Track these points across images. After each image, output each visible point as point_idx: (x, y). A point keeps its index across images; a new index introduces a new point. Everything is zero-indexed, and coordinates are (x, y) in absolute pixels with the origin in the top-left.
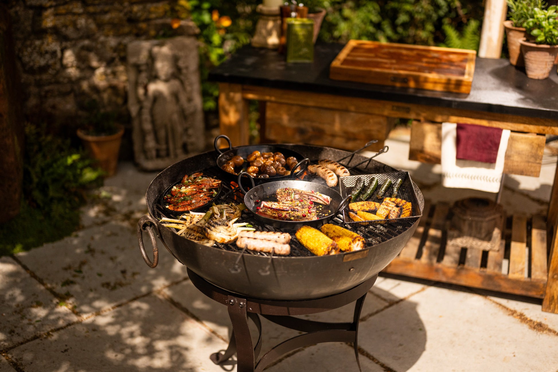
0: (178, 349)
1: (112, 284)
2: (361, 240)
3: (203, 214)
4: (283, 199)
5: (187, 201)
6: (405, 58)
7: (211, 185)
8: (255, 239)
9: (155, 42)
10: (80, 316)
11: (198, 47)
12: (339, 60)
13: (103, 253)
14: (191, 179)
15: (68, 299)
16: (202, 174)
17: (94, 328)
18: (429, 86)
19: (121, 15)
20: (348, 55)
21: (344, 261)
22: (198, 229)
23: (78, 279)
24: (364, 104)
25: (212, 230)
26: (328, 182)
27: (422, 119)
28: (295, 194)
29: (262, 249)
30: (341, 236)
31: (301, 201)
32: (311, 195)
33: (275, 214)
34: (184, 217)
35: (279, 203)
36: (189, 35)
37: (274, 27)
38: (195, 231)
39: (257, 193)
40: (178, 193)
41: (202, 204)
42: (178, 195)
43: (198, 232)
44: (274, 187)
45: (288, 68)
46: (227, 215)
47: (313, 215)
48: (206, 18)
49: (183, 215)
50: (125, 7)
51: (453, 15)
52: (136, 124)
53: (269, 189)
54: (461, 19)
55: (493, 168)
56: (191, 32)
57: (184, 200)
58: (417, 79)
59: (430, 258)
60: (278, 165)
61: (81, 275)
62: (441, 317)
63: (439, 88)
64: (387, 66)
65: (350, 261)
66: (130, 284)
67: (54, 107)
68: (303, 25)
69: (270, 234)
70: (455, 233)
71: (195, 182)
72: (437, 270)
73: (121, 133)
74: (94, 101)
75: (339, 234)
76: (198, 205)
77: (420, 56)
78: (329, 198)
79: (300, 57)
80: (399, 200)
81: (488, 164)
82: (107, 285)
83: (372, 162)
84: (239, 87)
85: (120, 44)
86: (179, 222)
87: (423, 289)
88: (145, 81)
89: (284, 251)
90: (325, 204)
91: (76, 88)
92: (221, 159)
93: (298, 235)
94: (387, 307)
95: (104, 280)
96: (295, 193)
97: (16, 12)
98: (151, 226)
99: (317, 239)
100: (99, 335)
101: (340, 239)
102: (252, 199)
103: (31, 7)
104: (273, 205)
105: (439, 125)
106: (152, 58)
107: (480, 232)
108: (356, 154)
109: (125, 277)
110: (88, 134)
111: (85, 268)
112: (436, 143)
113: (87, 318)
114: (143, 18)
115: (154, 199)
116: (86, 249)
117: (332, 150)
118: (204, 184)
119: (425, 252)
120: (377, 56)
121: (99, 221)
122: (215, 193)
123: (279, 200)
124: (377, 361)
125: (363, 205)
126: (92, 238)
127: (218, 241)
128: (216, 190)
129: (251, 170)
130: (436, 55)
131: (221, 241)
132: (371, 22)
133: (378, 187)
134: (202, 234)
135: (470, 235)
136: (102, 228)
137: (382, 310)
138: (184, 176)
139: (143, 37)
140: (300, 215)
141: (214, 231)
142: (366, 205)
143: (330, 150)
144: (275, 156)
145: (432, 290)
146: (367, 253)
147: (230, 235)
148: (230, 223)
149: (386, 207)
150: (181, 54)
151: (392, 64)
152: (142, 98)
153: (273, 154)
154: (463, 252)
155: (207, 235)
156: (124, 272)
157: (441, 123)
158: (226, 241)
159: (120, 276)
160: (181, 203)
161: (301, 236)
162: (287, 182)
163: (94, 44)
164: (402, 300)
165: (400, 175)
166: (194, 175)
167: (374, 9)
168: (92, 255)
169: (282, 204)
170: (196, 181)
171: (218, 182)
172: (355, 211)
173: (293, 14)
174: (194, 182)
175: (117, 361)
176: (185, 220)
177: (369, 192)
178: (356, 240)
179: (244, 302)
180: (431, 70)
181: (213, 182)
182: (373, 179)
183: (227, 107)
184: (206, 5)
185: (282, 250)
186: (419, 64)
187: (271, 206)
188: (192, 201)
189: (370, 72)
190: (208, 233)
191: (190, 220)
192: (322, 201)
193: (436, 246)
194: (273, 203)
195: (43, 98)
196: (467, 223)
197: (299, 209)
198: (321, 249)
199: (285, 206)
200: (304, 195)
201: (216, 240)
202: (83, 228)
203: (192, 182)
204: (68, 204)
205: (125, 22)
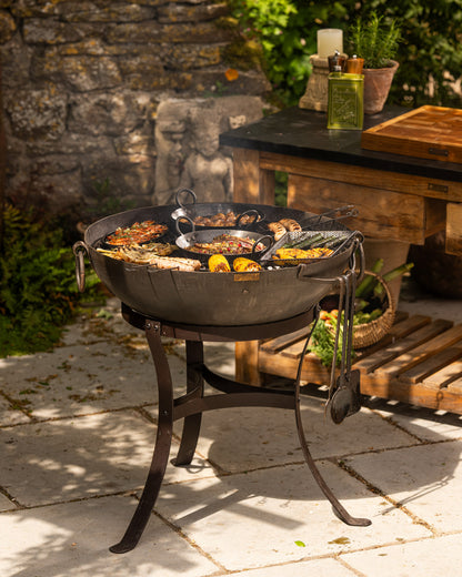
1: (82, 397)
2: (257, 267)
7: (157, 230)
13: (80, 370)
15: (24, 405)
21: (235, 280)
23: (41, 390)
36: (255, 93)
39: (196, 237)
40: (121, 232)
41: (139, 242)
42: (120, 234)
50: (162, 49)
56: (259, 88)
58: (458, 152)
61: (46, 387)
67: (50, 189)
79: (344, 122)
82: (76, 397)
84: (257, 153)
85: (151, 101)
91: (83, 162)
95: (73, 393)
97: (10, 50)
103: (31, 44)
114: (188, 65)
116: (60, 365)
125: (290, 251)
126: (72, 356)
136: (88, 348)
146: (257, 276)
156: (100, 388)
159: (94, 391)
168: (66, 371)
171: (164, 229)
173: (337, 67)
179: (158, 325)
182: (318, 235)
188: (130, 239)
195: (35, 173)
202: (64, 345)
203: (140, 227)
204: (47, 315)
205: (162, 71)
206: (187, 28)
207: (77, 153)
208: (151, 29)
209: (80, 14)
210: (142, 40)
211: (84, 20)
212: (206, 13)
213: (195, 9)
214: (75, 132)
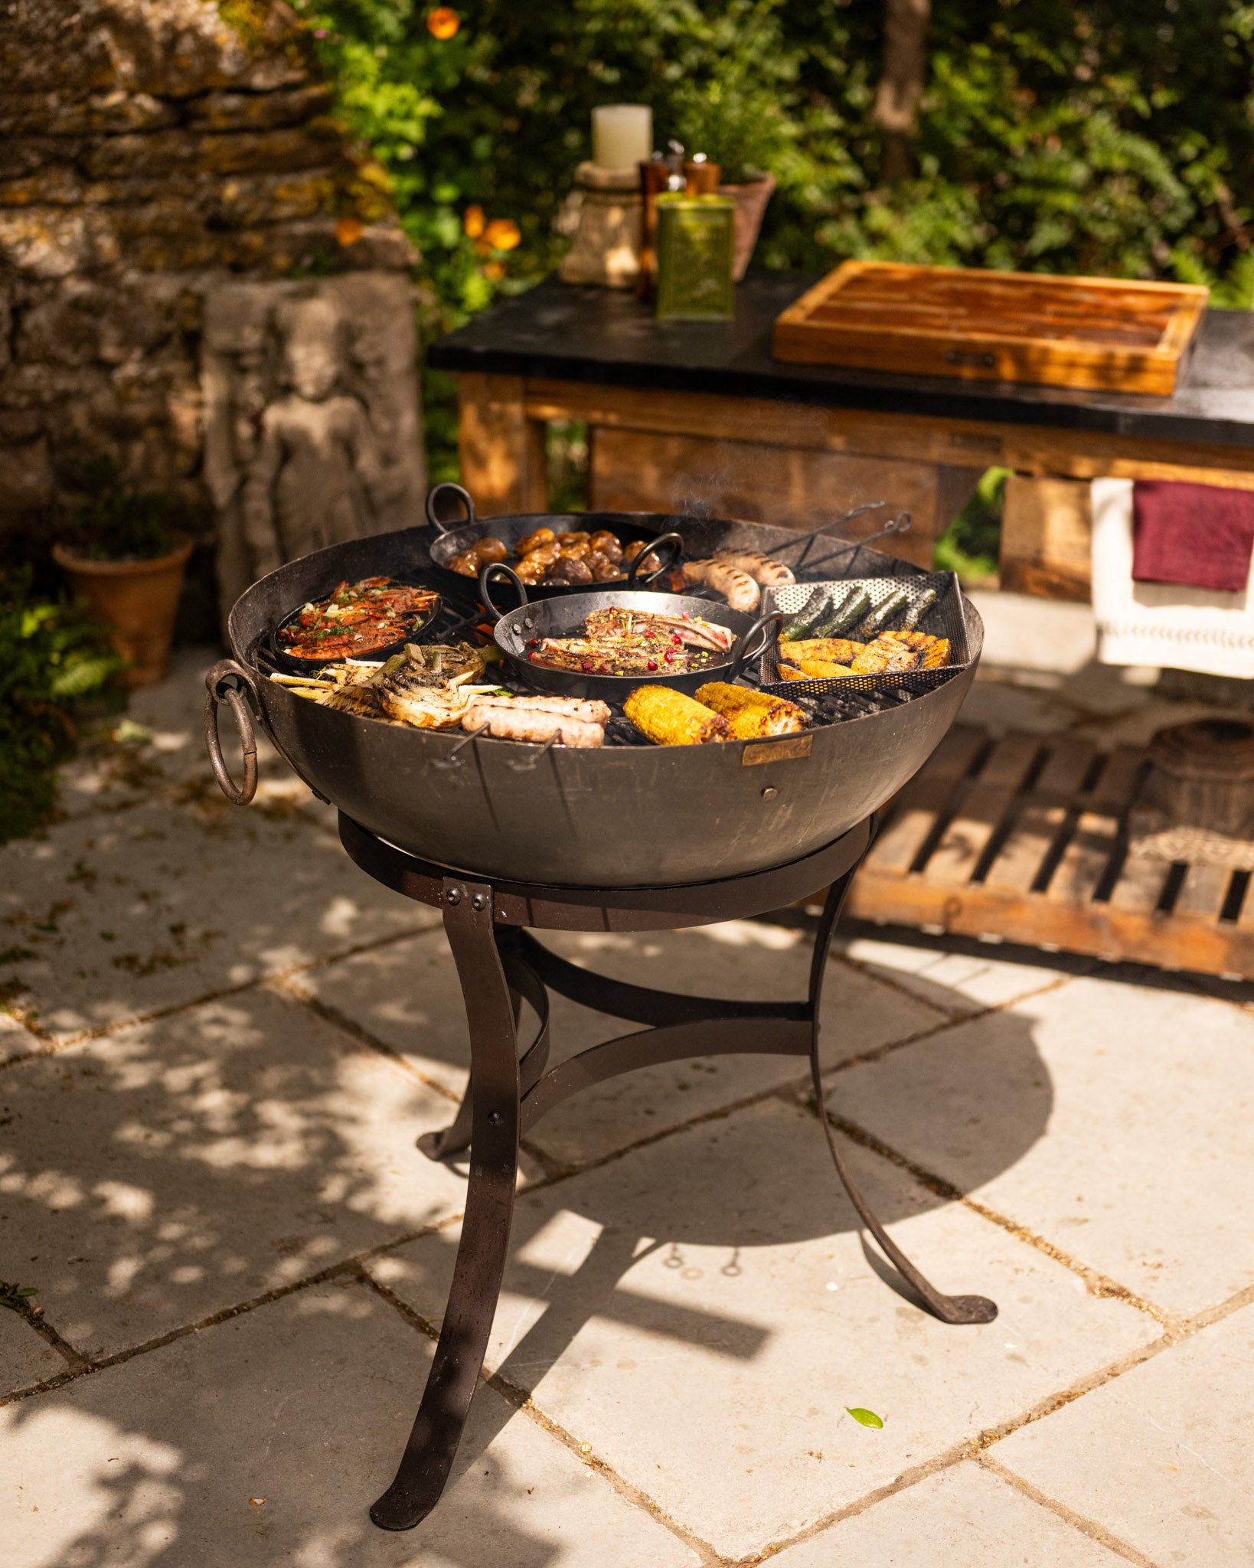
0: (327, 1122)
1: (144, 960)
2: (794, 714)
3: (380, 665)
4: (602, 634)
5: (341, 635)
6: (995, 304)
7: (409, 603)
8: (510, 708)
9: (288, 286)
10: (48, 1038)
11: (416, 304)
12: (803, 308)
13: (119, 881)
14: (356, 591)
15: (15, 996)
16: (388, 580)
17: (89, 1068)
18: (1054, 374)
19: (191, 207)
20: (833, 297)
21: (746, 762)
22: (364, 695)
23: (44, 948)
24: (873, 427)
25: (400, 696)
26: (733, 599)
27: (1036, 469)
28: (637, 623)
29: (528, 734)
30: (741, 706)
31: (648, 637)
32: (679, 627)
33: (575, 664)
34: (331, 672)
35: (589, 642)
36: (391, 269)
37: (625, 223)
38: (355, 699)
39: (533, 620)
40: (318, 619)
41: (382, 644)
42: (318, 624)
43: (363, 703)
44: (580, 608)
45: (658, 334)
46: (445, 665)
47: (678, 666)
48: (447, 229)
49: (328, 668)
50: (200, 186)
51: (1210, 227)
52: (227, 528)
53: (565, 610)
54: (1234, 238)
55: (1241, 606)
56: (396, 259)
57: (334, 633)
58: (1020, 355)
59: (1076, 887)
60: (600, 561)
61: (56, 937)
62: (1101, 1053)
63: (1081, 380)
64: (937, 322)
65: (761, 765)
66: (195, 960)
68: (703, 212)
69: (553, 702)
70: (1153, 818)
71: (366, 596)
72: (1095, 923)
73: (181, 554)
74: (106, 458)
75: (737, 702)
76: (368, 647)
77: (1039, 299)
78: (728, 632)
79: (695, 303)
80: (919, 636)
81: (1223, 596)
82: (130, 961)
83: (863, 554)
84: (517, 383)
85: (185, 292)
86: (317, 685)
87: (1057, 984)
88: (257, 400)
89: (587, 739)
90: (718, 650)
91: (52, 423)
92: (443, 546)
93: (630, 707)
94: (943, 1027)
95: (119, 948)
96: (635, 621)
98: (239, 690)
99: (675, 710)
100: (102, 1085)
101: (740, 712)
102: (517, 634)
104: (572, 646)
105: (1083, 485)
106: (277, 335)
107: (1223, 816)
108: (819, 536)
109: (180, 943)
110: (85, 556)
111: (68, 919)
112: (1076, 538)
113: (68, 1044)
114: (254, 216)
115: (252, 638)
116: (71, 871)
117: (755, 527)
118: (391, 599)
119: (1063, 874)
120: (913, 300)
121: (112, 801)
122: (420, 622)
123: (591, 635)
124: (899, 1160)
125: (819, 648)
126: (91, 845)
127: (417, 723)
128: (423, 615)
129: (523, 569)
130: (1088, 298)
131: (424, 722)
132: (954, 247)
133: (867, 608)
134: (373, 708)
135: (1196, 823)
136: (119, 820)
137: (929, 1034)
138: (338, 584)
139: (253, 275)
140: (642, 665)
141: (406, 698)
142: (828, 647)
143: (749, 527)
144: (593, 541)
145: (1085, 989)
146: (807, 744)
147: (448, 709)
148: (452, 683)
149: (881, 652)
150: (366, 320)
151: (953, 317)
152: (248, 451)
153: (589, 537)
154: (1177, 874)
155: (387, 706)
156: (177, 930)
157: (1088, 480)
158: (437, 723)
159: (166, 940)
160: (323, 640)
161: (636, 710)
162: (617, 597)
163: (108, 294)
164: (989, 1011)
165: (932, 580)
166: (366, 583)
167: (963, 207)
168: (88, 888)
169: (598, 644)
170: (370, 594)
171: (428, 598)
172: (796, 662)
173: (675, 181)
174: (364, 596)
175: (151, 1148)
176: (333, 680)
177: (840, 619)
178: (780, 714)
179: (485, 895)
180: (1061, 333)
181: (416, 597)
182: (855, 591)
183: (482, 445)
184: (446, 193)
185: (580, 737)
186: (1033, 318)
187: (568, 648)
188: (354, 636)
189: (887, 337)
190: (389, 702)
191: (346, 679)
192: (710, 640)
193: (1098, 859)
194: (572, 641)
196: (1186, 787)
197: (643, 653)
198: (684, 732)
199: (606, 647)
200: (660, 624)
201: (411, 720)
202: (65, 817)
203: (359, 598)
204: (22, 753)
205: (200, 230)
206: (249, 141)
207: (37, 404)
208: (175, 144)
209: (29, 119)
210: (161, 168)
211: (35, 131)
212: (285, 110)
213: (263, 102)
214: (31, 362)
